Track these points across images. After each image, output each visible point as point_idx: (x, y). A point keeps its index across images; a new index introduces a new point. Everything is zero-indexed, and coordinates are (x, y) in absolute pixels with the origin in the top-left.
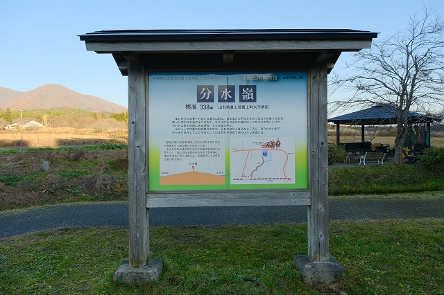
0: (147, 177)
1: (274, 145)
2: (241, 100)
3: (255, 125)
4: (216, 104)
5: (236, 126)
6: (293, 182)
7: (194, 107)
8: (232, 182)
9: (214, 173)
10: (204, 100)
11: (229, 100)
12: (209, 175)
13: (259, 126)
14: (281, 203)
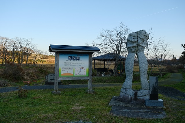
0: (59, 74)
1: (82, 68)
2: (77, 59)
3: (79, 64)
4: (72, 60)
5: (76, 64)
6: (86, 75)
7: (68, 60)
8: (75, 75)
9: (71, 73)
10: (70, 59)
11: (74, 59)
12: (71, 74)
13: (80, 64)
14: (84, 79)
